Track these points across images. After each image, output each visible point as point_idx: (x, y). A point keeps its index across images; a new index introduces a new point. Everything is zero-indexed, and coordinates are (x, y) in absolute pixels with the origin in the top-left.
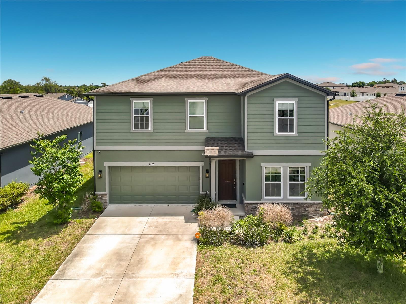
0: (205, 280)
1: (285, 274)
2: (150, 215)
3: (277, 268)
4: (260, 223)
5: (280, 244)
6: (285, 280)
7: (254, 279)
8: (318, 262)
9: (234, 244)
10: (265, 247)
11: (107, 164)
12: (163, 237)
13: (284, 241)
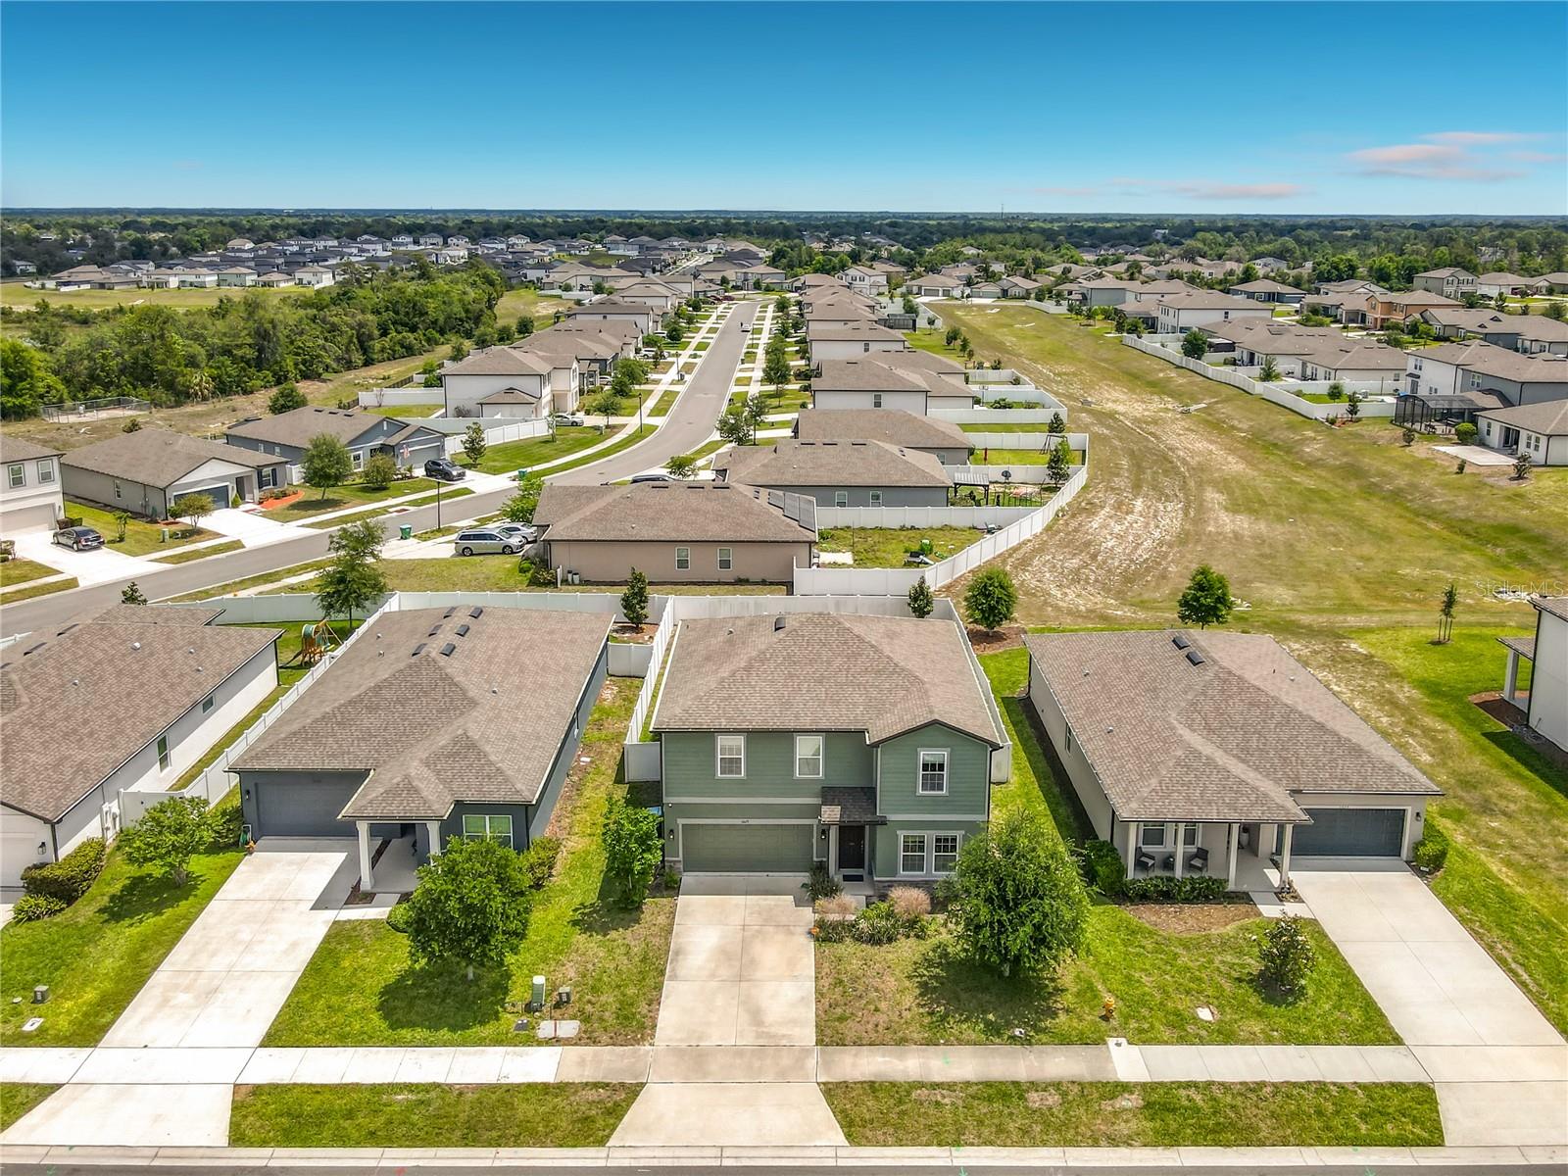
0: (826, 982)
1: (909, 977)
2: (747, 893)
3: (902, 971)
4: (890, 915)
5: (912, 940)
6: (907, 983)
7: (877, 982)
8: (948, 963)
9: (857, 940)
10: (894, 944)
11: (681, 821)
12: (771, 929)
13: (917, 936)
